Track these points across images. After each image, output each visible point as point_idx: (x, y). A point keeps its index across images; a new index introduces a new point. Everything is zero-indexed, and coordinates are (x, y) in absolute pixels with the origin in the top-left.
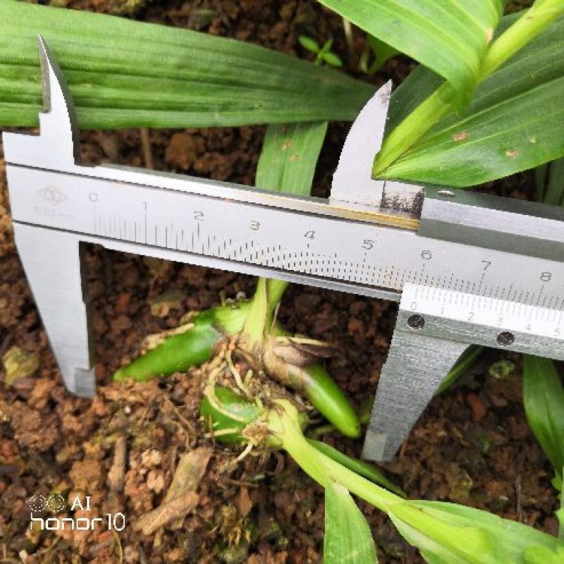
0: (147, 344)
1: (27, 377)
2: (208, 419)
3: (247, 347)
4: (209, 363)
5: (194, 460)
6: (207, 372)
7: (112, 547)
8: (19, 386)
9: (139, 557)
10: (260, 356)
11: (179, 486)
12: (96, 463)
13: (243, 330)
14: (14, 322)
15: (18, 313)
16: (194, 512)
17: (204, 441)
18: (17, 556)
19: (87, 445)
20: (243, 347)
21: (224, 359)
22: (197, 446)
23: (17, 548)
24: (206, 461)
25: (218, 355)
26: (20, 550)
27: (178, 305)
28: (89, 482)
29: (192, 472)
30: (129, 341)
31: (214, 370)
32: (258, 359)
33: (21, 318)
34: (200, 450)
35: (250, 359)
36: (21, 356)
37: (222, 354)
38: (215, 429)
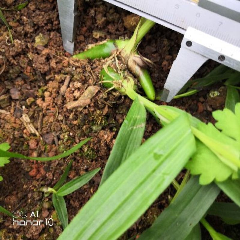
0: (88, 47)
1: (42, 46)
2: (102, 76)
3: (123, 55)
4: (108, 58)
5: (92, 89)
6: (106, 61)
7: (55, 112)
8: (39, 48)
9: (63, 119)
10: (127, 59)
11: (85, 96)
12: (57, 83)
13: (124, 48)
14: (43, 25)
15: (45, 22)
16: (87, 107)
17: (98, 84)
18: (21, 107)
19: (56, 76)
20: (122, 54)
21: (114, 57)
22: (95, 85)
23: (22, 104)
24: (97, 91)
25: (112, 55)
26: (23, 105)
27: (103, 36)
28: (53, 89)
29: (91, 93)
30: (82, 45)
31: (109, 61)
32: (126, 60)
33: (46, 24)
34: (96, 86)
35: (123, 60)
36: (42, 37)
37: (113, 55)
38: (103, 80)
